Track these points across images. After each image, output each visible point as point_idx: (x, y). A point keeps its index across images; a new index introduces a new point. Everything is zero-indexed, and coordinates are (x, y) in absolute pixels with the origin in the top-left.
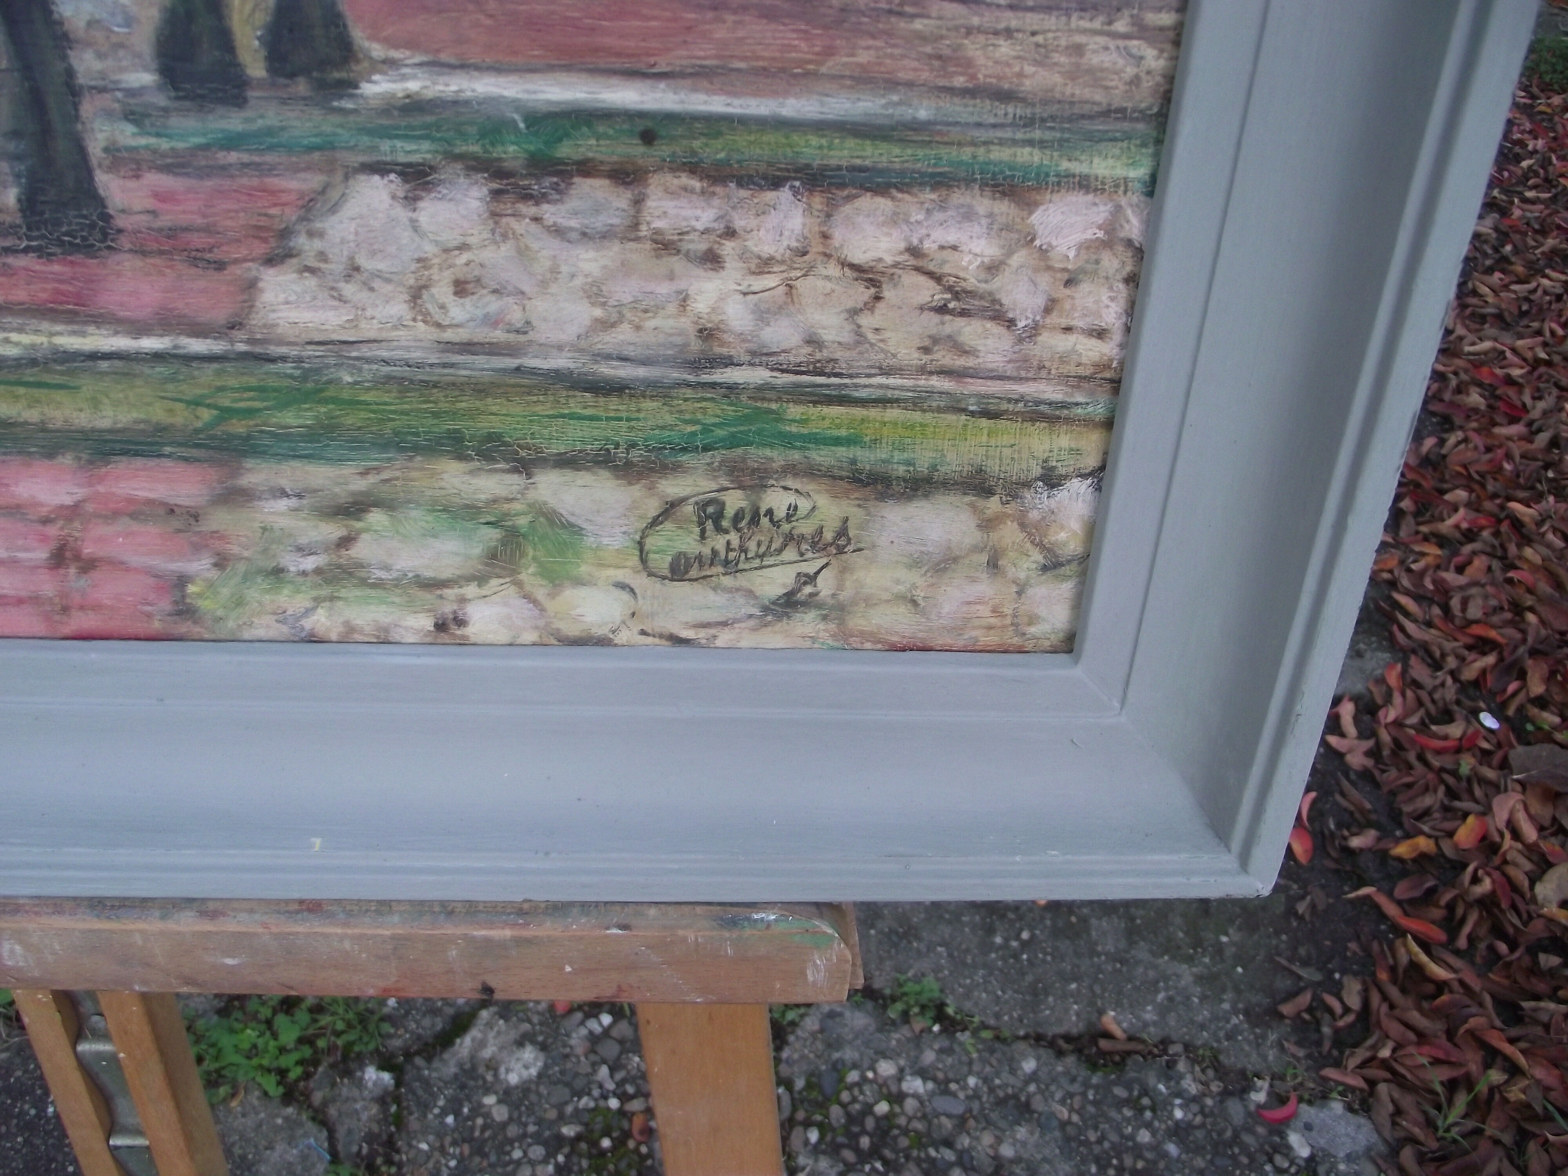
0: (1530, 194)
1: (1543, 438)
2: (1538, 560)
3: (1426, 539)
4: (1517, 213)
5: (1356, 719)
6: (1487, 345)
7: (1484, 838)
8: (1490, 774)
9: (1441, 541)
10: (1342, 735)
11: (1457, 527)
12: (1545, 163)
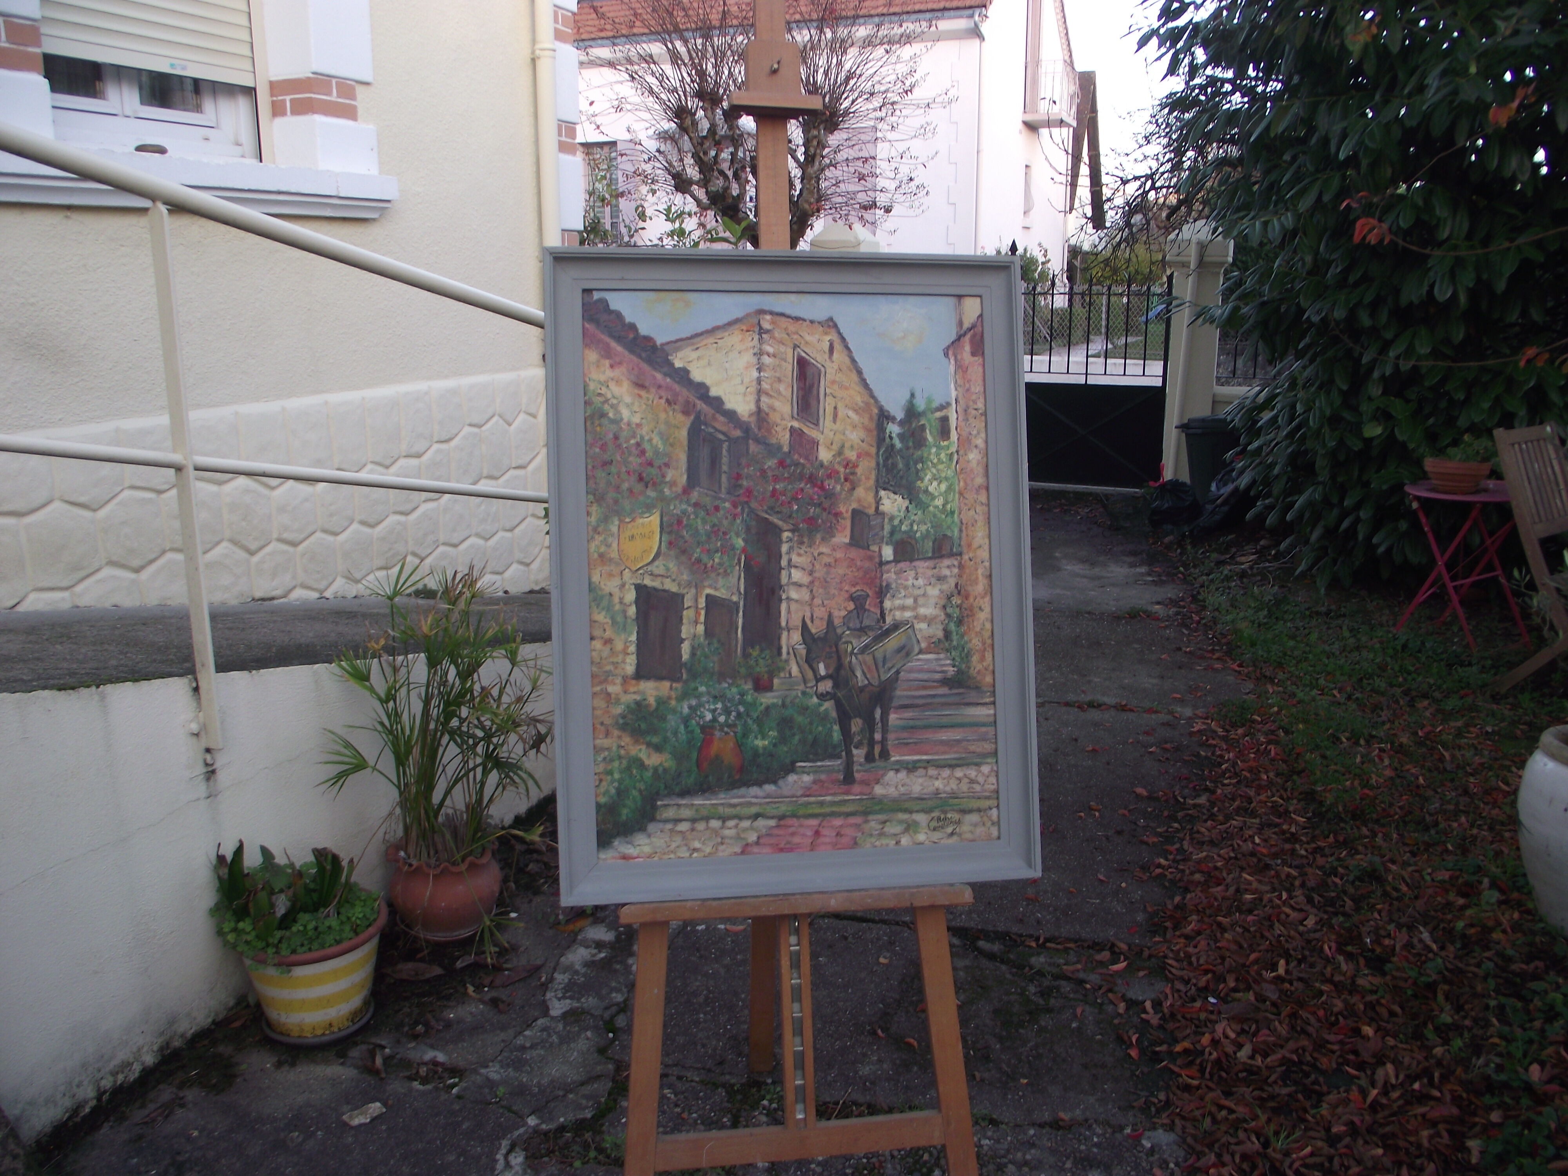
0: (1226, 782)
1: (1232, 889)
2: (1230, 937)
3: (1179, 937)
4: (1219, 791)
5: (1153, 1007)
6: (1204, 854)
7: (1213, 1040)
8: (1213, 1017)
9: (1187, 937)
10: (1147, 1013)
11: (1193, 930)
12: (1235, 764)
